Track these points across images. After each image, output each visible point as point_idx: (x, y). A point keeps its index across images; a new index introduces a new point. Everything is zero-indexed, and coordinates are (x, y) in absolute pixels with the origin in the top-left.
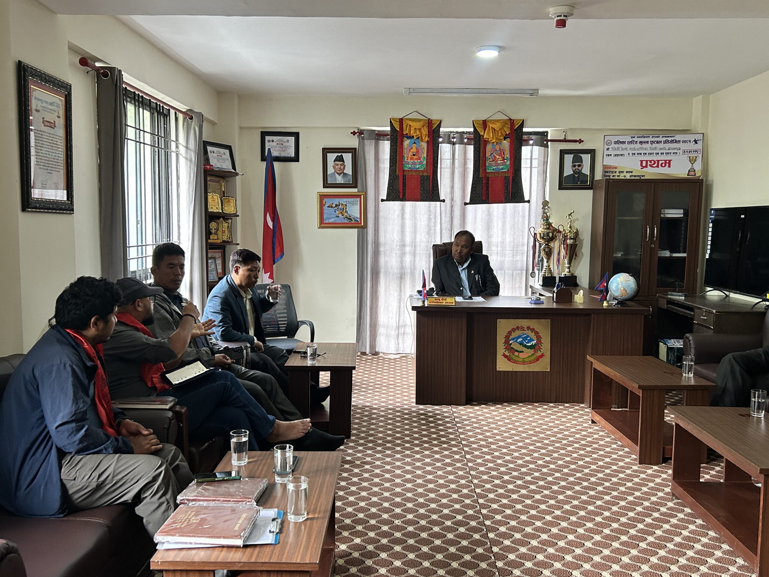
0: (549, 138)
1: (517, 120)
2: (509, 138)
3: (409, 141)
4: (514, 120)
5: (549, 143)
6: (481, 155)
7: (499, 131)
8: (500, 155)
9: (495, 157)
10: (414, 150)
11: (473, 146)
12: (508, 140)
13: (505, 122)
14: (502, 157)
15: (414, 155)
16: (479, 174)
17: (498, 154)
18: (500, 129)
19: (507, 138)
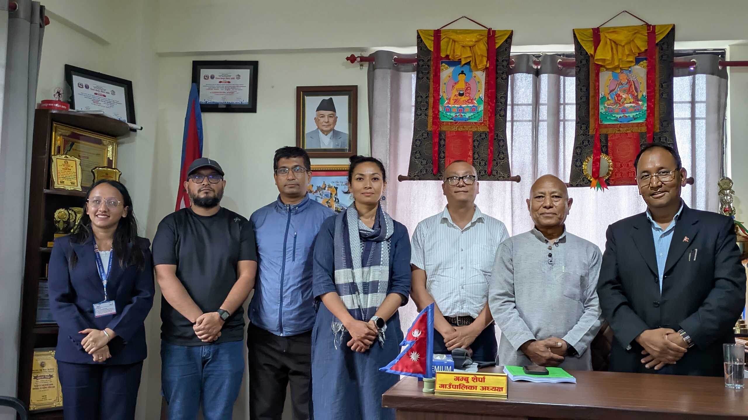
0: (728, 59)
1: (662, 26)
2: (646, 59)
3: (451, 69)
4: (654, 27)
5: (728, 68)
6: (592, 93)
7: (626, 47)
8: (629, 92)
9: (618, 96)
10: (461, 85)
11: (575, 78)
12: (644, 63)
13: (635, 30)
14: (633, 95)
15: (461, 95)
16: (587, 128)
17: (624, 91)
18: (629, 43)
19: (642, 60)
